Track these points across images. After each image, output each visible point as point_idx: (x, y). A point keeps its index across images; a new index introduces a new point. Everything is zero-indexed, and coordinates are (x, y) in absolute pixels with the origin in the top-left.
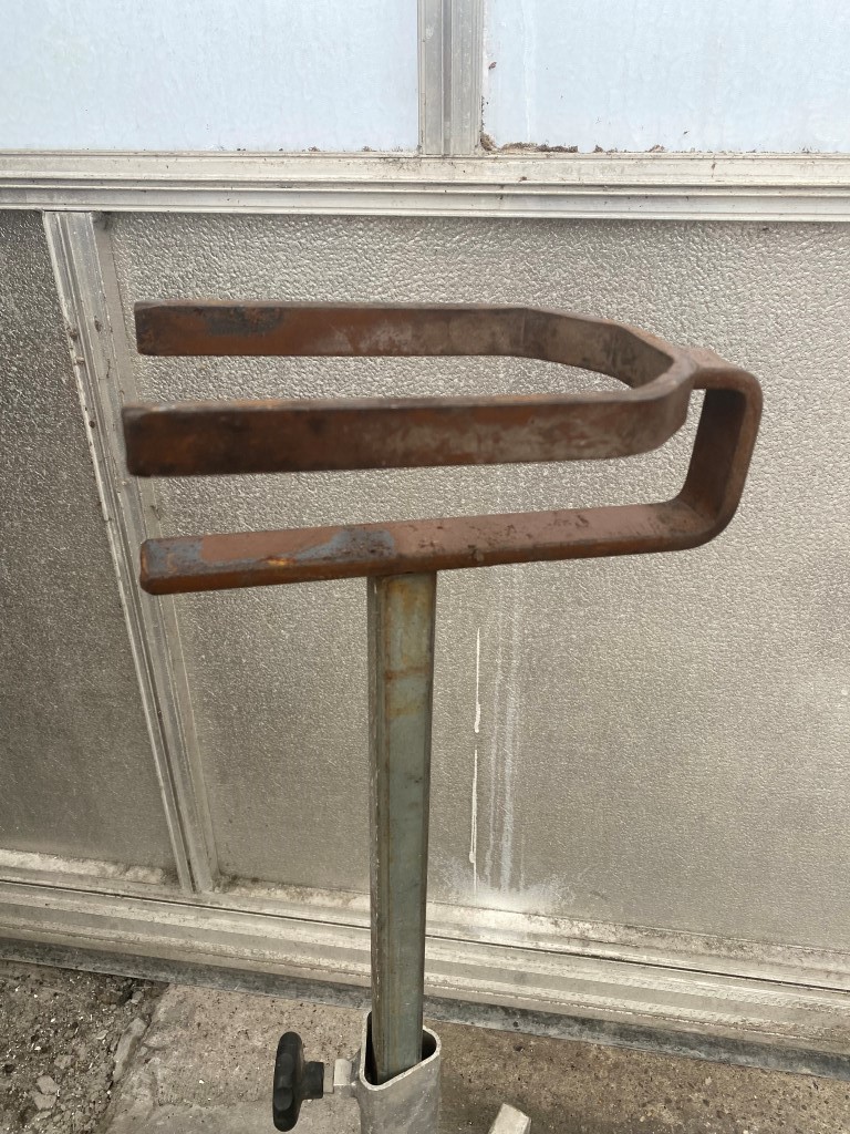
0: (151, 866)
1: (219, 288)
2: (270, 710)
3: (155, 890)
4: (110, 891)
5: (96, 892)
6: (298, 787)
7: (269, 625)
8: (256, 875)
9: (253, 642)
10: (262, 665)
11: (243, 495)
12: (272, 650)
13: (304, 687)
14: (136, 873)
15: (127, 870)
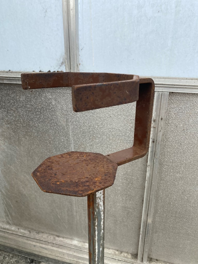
0: (127, 253)
1: (195, 111)
2: (175, 216)
3: (130, 260)
4: (117, 259)
5: (113, 259)
6: (177, 237)
7: (182, 195)
8: (157, 259)
9: (176, 199)
10: (177, 205)
11: (185, 162)
12: (180, 201)
13: (187, 212)
14: (124, 254)
15: (121, 253)
